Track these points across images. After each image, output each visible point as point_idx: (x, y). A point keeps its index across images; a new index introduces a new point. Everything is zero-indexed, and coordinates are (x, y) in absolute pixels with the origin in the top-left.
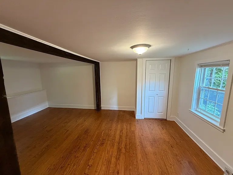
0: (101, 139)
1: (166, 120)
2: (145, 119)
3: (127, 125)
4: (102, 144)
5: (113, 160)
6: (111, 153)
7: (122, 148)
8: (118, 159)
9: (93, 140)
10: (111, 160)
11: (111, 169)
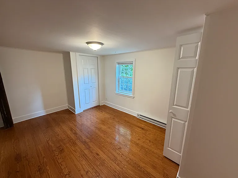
0: (54, 149)
1: (99, 106)
2: (84, 111)
3: (72, 122)
4: (62, 151)
5: (86, 152)
6: (79, 149)
7: (85, 140)
8: (89, 148)
9: (44, 157)
10: (84, 153)
11: (90, 158)
